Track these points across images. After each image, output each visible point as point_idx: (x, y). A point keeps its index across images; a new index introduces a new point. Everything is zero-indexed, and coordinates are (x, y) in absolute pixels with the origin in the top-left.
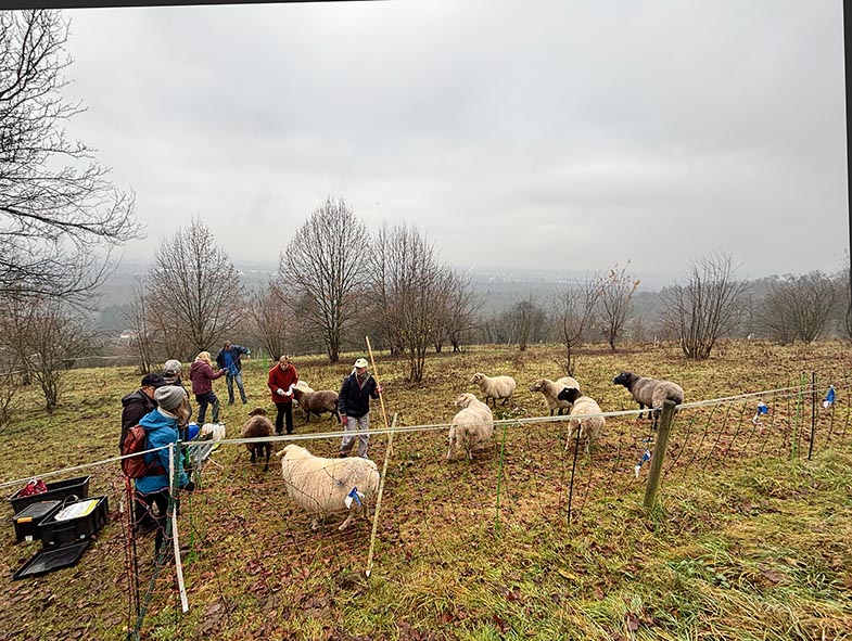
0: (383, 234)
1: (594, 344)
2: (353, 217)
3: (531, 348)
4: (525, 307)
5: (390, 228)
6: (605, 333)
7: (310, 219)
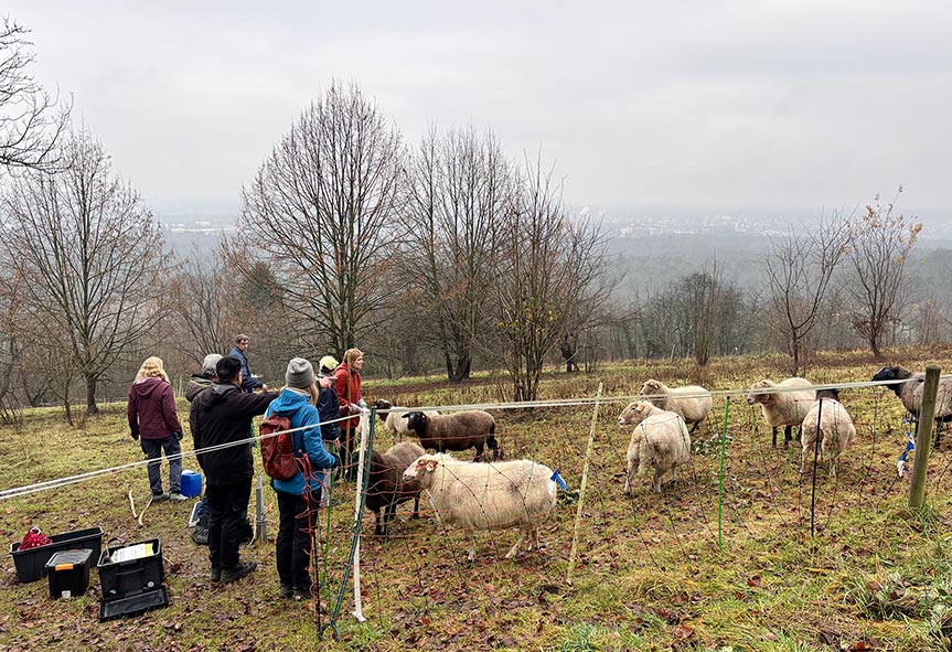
0: (430, 147)
1: (839, 349)
2: (377, 117)
3: (716, 362)
4: (700, 282)
5: (441, 136)
6: (859, 325)
7: (297, 124)
